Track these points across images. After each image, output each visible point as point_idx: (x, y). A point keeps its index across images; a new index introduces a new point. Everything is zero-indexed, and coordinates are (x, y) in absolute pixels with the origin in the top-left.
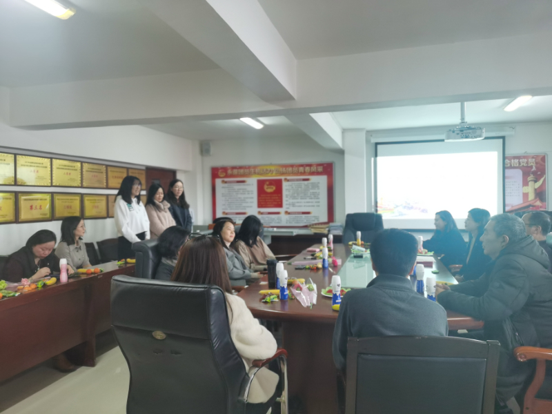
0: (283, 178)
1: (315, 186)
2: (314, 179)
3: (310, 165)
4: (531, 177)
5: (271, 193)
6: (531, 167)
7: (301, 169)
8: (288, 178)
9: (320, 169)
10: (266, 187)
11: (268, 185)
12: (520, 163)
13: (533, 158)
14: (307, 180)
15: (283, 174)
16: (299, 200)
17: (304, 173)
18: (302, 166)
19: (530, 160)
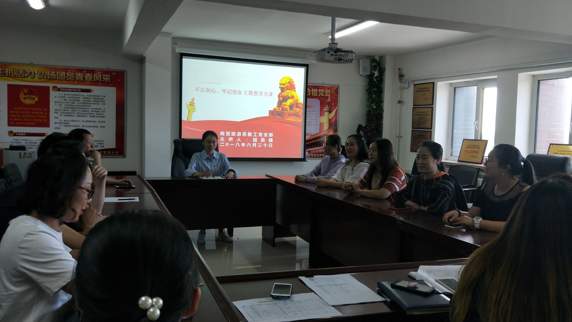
0: (51, 85)
1: (99, 100)
2: (97, 90)
3: (92, 71)
4: (326, 108)
5: (31, 106)
6: (327, 97)
7: (79, 75)
8: (59, 86)
9: (107, 78)
10: (22, 96)
11: (25, 94)
12: (318, 94)
13: (329, 89)
14: (88, 91)
15: (51, 79)
16: (76, 118)
17: (83, 81)
18: (80, 70)
19: (326, 90)
